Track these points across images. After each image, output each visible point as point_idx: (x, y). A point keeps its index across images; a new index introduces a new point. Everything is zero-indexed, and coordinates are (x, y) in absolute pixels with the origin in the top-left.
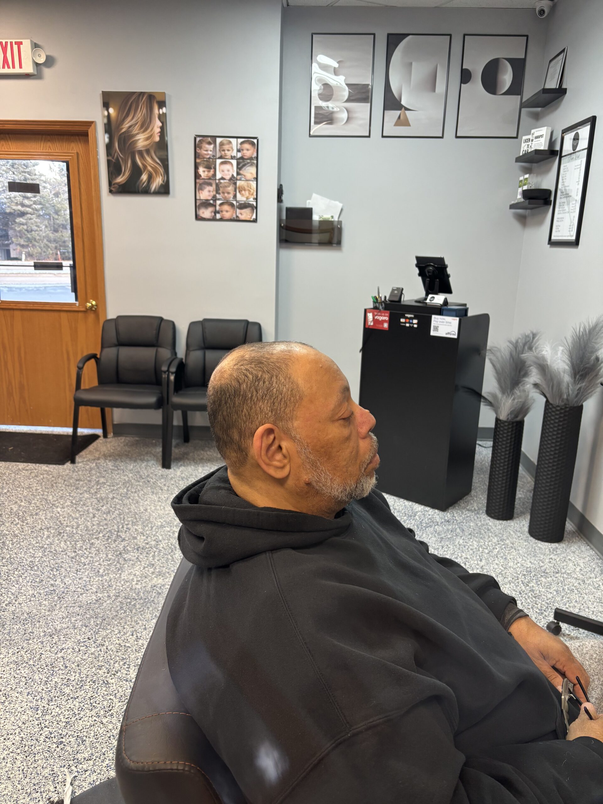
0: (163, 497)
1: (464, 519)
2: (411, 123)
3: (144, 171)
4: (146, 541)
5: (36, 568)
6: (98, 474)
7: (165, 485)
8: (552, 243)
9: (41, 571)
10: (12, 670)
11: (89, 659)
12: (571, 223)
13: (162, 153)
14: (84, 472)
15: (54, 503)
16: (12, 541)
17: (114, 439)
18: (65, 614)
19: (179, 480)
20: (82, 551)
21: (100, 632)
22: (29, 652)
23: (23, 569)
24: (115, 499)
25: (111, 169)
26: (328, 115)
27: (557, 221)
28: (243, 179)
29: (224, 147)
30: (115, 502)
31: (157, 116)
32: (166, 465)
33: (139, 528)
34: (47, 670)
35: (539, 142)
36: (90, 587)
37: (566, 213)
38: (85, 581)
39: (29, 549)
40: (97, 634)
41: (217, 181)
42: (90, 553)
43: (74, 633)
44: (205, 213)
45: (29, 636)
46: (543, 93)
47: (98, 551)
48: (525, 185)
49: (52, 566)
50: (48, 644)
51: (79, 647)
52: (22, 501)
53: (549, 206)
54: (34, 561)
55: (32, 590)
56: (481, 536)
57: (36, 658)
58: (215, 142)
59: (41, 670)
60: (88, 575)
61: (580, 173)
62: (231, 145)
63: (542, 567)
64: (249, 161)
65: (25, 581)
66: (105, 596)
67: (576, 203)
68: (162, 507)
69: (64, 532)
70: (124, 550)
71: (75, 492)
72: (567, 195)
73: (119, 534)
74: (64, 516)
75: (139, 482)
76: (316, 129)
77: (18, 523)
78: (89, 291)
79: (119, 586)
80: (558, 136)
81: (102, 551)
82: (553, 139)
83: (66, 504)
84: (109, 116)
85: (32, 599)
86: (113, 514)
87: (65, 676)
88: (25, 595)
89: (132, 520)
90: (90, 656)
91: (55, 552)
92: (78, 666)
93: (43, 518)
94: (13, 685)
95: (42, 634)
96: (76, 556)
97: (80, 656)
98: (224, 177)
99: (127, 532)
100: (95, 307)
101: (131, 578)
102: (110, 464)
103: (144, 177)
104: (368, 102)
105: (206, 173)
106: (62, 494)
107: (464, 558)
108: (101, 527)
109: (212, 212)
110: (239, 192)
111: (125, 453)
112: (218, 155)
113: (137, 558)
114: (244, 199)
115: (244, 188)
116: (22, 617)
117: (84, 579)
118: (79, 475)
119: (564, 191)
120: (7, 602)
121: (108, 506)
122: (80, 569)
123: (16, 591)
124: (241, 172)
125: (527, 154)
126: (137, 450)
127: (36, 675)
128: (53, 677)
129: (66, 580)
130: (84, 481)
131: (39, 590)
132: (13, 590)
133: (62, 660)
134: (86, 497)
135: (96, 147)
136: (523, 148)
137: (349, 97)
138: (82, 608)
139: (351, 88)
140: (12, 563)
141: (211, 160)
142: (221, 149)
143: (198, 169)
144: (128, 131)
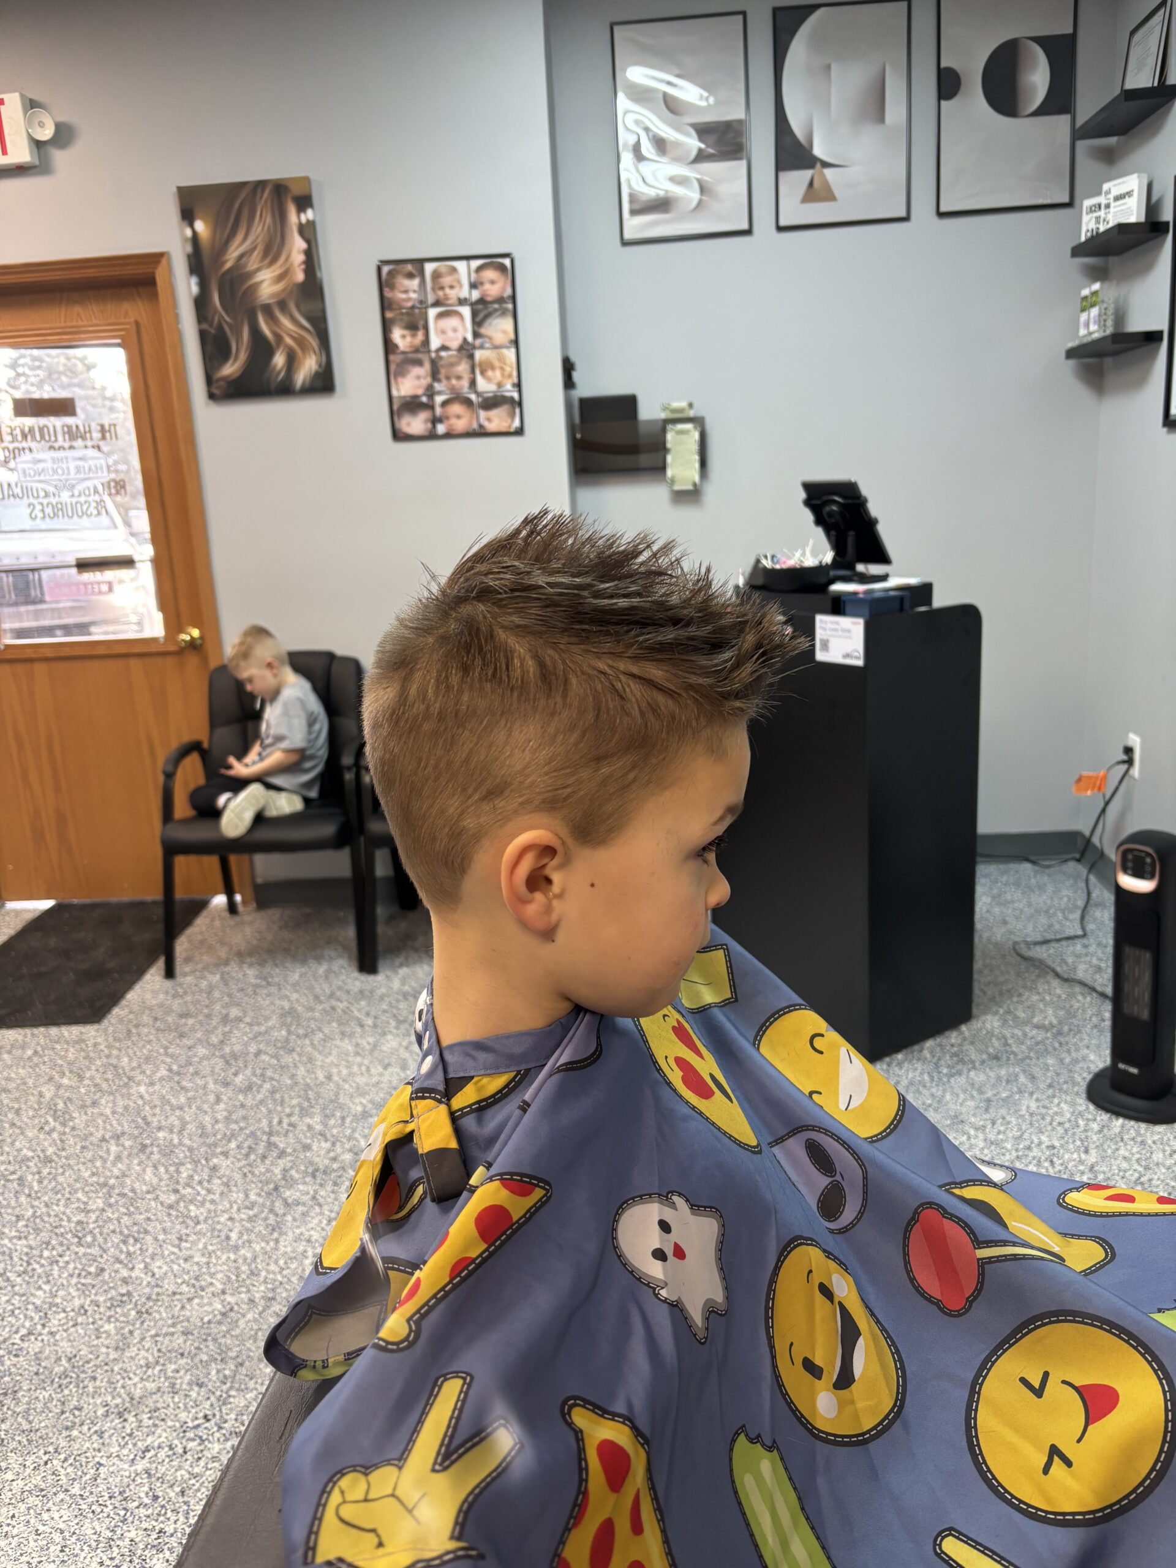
1: (1030, 1049)
2: (837, 192)
3: (278, 348)
4: (332, 1154)
5: (89, 1239)
6: (226, 999)
7: (368, 1014)
8: (1172, 423)
9: (100, 1246)
10: (32, 1511)
11: (208, 1472)
13: (312, 306)
14: (197, 996)
15: (132, 1073)
16: (39, 1173)
17: (258, 916)
18: (152, 1354)
19: (398, 1001)
20: (193, 1188)
21: (232, 1400)
22: (71, 1461)
23: (61, 1244)
24: (262, 1056)
25: (209, 349)
28: (487, 345)
29: (441, 280)
30: (263, 1061)
31: (295, 229)
32: (367, 964)
33: (316, 1121)
34: (111, 1507)
35: (1124, 207)
36: (209, 1280)
38: (197, 1263)
39: (76, 1191)
40: (224, 1404)
41: (433, 355)
42: (209, 1191)
43: (172, 1405)
44: (413, 424)
45: (71, 1418)
46: (1123, 101)
47: (227, 1185)
48: (1093, 305)
49: (126, 1232)
50: (114, 1438)
51: (184, 1441)
52: (64, 1074)
53: (1156, 345)
54: (85, 1220)
55: (79, 1298)
57: (88, 1477)
58: (422, 273)
59: (99, 1510)
60: (205, 1247)
62: (456, 276)
64: (496, 306)
65: (65, 1275)
66: (243, 1302)
68: (363, 1068)
69: (152, 1144)
70: (284, 1178)
71: (177, 1045)
73: (274, 1139)
74: (152, 1104)
75: (313, 1010)
76: (635, 227)
77: (53, 1130)
78: (184, 609)
79: (274, 1273)
81: (236, 1185)
82: (1154, 199)
83: (159, 1075)
84: (195, 239)
85: (80, 1320)
86: (258, 1092)
87: (155, 1523)
88: (64, 1311)
89: (300, 1105)
90: (209, 1466)
91: (131, 1194)
92: (183, 1492)
93: (108, 1111)
95: (101, 1411)
96: (177, 1202)
97: (187, 1466)
98: (448, 344)
99: (291, 1135)
100: (201, 641)
101: (302, 1248)
102: (251, 972)
103: (279, 360)
104: (741, 158)
105: (409, 339)
106: (150, 1051)
107: (1048, 1147)
108: (234, 1126)
109: (426, 421)
110: (482, 373)
111: (283, 944)
112: (431, 299)
113: (314, 1198)
114: (493, 388)
115: (491, 364)
116: (56, 1369)
117: (196, 1259)
118: (186, 1002)
120: (23, 1331)
121: (248, 1072)
122: (187, 1235)
123: (44, 1302)
124: (483, 331)
125: (1096, 237)
126: (308, 938)
127: (87, 1525)
128: (125, 1528)
129: (157, 1265)
130: (196, 1016)
131: (96, 1294)
132: (39, 1298)
133: (146, 1481)
134: (200, 1054)
135: (175, 305)
136: (1087, 224)
137: (700, 151)
138: (190, 1337)
139: (703, 131)
140: (38, 1231)
141: (417, 311)
142: (437, 286)
143: (391, 332)
144: (237, 266)
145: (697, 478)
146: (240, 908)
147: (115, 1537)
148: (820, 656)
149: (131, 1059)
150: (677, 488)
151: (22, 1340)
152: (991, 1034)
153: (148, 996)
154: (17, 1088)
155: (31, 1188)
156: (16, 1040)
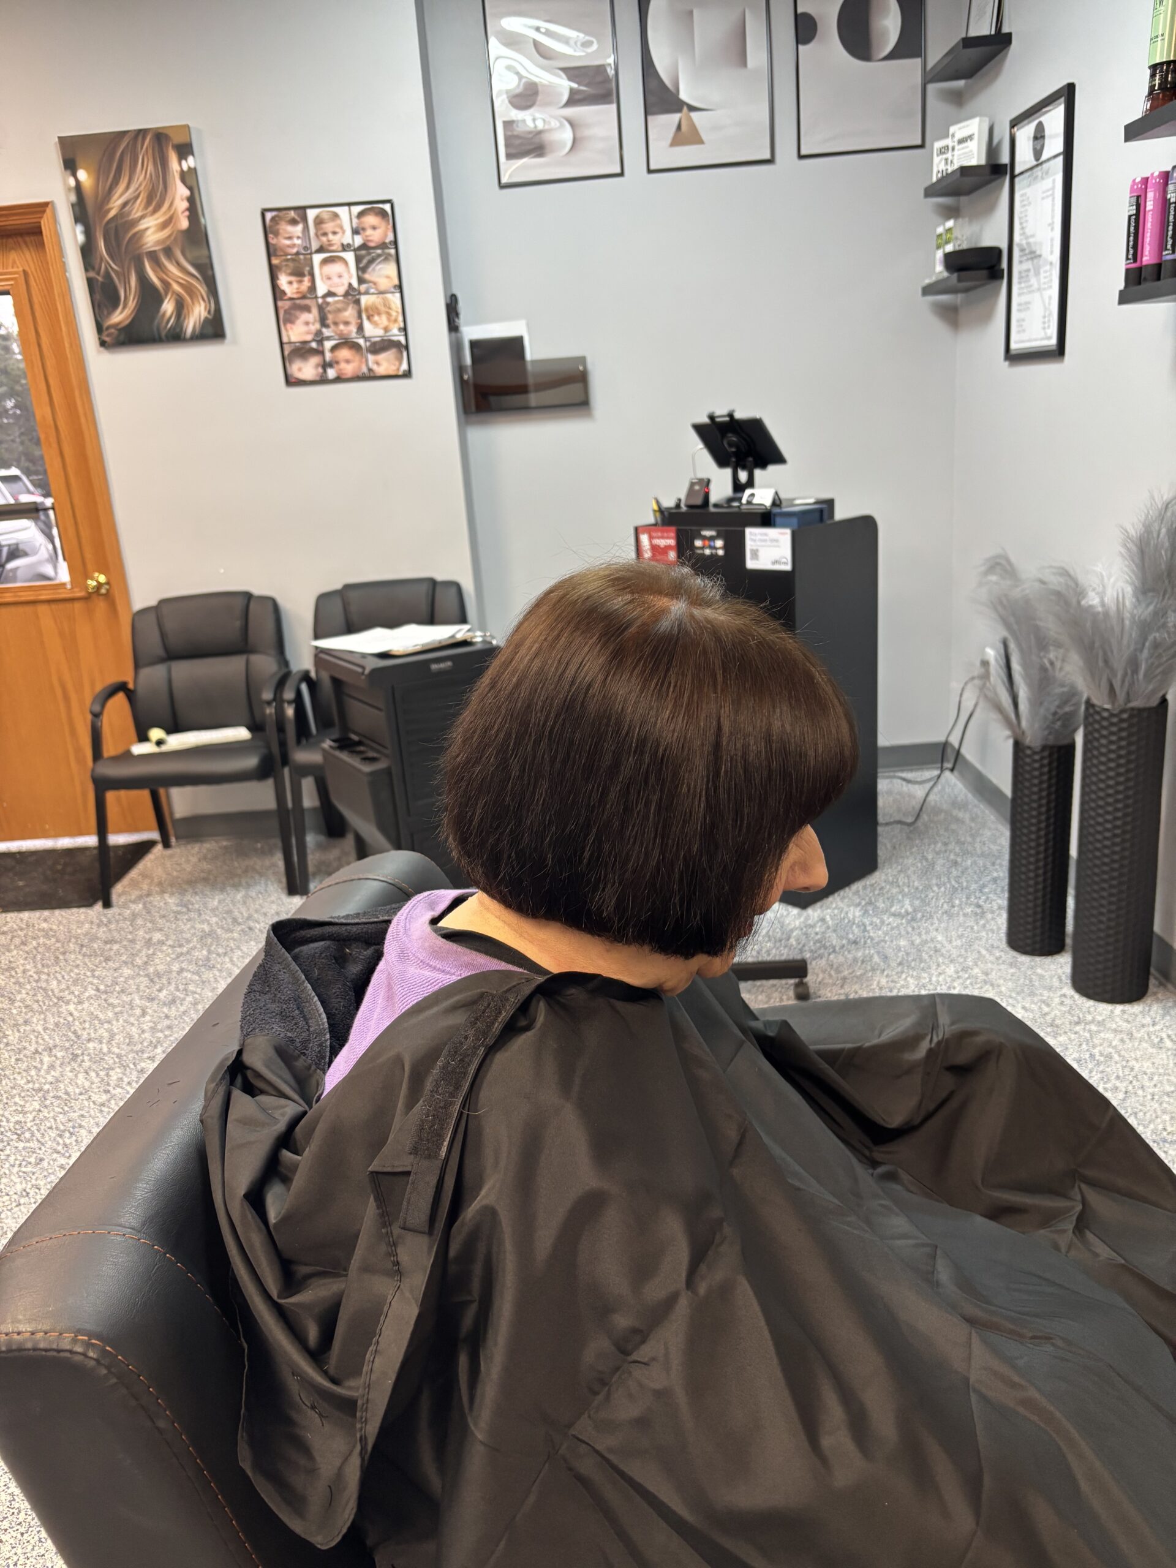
1: (886, 934)
2: (704, 137)
3: (166, 295)
5: (28, 1135)
6: (149, 925)
8: (1013, 357)
9: (38, 1141)
12: (1045, 312)
13: (198, 253)
14: (121, 924)
15: (61, 994)
17: (178, 849)
20: (122, 1088)
25: (97, 296)
26: (532, 138)
27: (1019, 310)
28: (372, 291)
29: (324, 226)
31: (177, 177)
32: (297, 888)
35: (966, 150)
37: (1033, 291)
39: (13, 1097)
41: (320, 300)
44: (304, 370)
46: (965, 47)
48: (947, 242)
49: (62, 1128)
53: (999, 281)
54: (23, 1120)
56: (922, 965)
58: (304, 219)
61: (1053, 205)
62: (338, 222)
63: (1046, 1014)
64: (379, 251)
67: (1051, 270)
69: (83, 1054)
71: (104, 968)
72: (1033, 256)
74: (82, 1020)
76: (512, 170)
78: (89, 555)
80: (1003, 133)
82: (995, 142)
83: (87, 994)
84: (78, 187)
91: (66, 1097)
93: (40, 1028)
96: (109, 1101)
98: (333, 290)
100: (107, 587)
102: (172, 901)
103: (168, 307)
104: (610, 102)
105: (295, 285)
106: (77, 974)
109: (317, 366)
110: (369, 318)
112: (315, 246)
114: (381, 332)
115: (377, 308)
118: (110, 930)
119: (1025, 246)
121: (172, 988)
124: (367, 276)
125: (945, 178)
130: (121, 942)
131: (36, 1179)
134: (126, 975)
135: (62, 254)
136: (938, 165)
139: (572, 73)
141: (302, 257)
142: (320, 232)
143: (278, 279)
144: (121, 214)
148: (751, 564)
149: (59, 982)
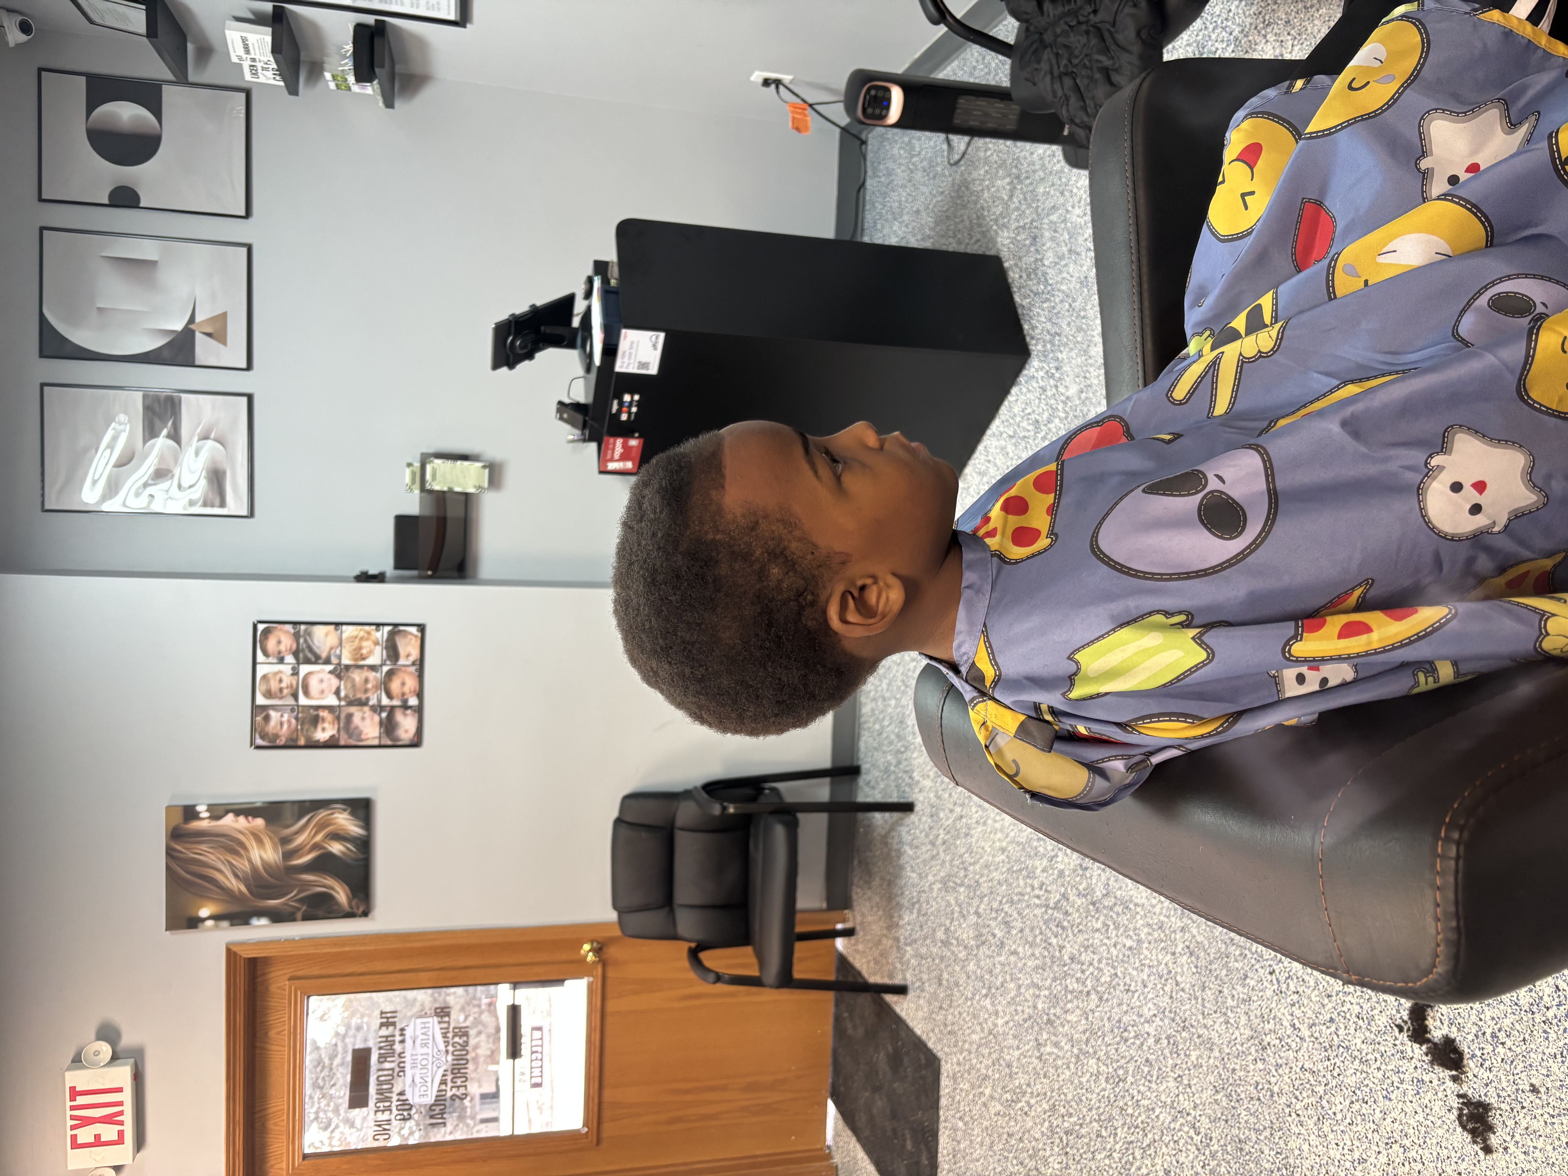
0: (977, 815)
2: (219, 312)
3: (325, 848)
5: (1121, 1072)
6: (928, 941)
7: (951, 811)
8: (463, 18)
9: (1128, 1062)
10: (1334, 1129)
13: (288, 814)
14: (924, 969)
15: (986, 1031)
16: (1063, 1116)
17: (857, 908)
18: (1218, 1018)
20: (1086, 979)
22: (1297, 1093)
23: (1123, 1097)
24: (981, 910)
25: (320, 913)
26: (209, 478)
27: (418, 7)
28: (338, 652)
29: (273, 690)
30: (985, 910)
31: (214, 823)
32: (907, 808)
33: (1040, 864)
34: (1336, 1059)
35: (256, 46)
36: (1163, 966)
38: (1149, 976)
39: (1081, 1083)
40: (1262, 957)
41: (343, 703)
42: (1091, 964)
43: (1259, 1003)
44: (407, 727)
45: (1264, 1092)
46: (156, 36)
47: (1087, 948)
48: (345, 80)
49: (1118, 1039)
50: (1282, 1055)
51: (1289, 993)
52: (981, 1093)
53: (387, 25)
54: (1105, 1075)
55: (1168, 1082)
57: (1311, 1079)
58: (264, 708)
59: (1337, 1070)
60: (1137, 969)
62: (270, 676)
64: (302, 640)
65: (1148, 1093)
66: (1183, 937)
69: (1048, 1014)
70: (1085, 896)
71: (965, 988)
73: (1052, 904)
74: (1014, 1013)
75: (944, 862)
76: (236, 503)
77: (1028, 1103)
78: (563, 956)
79: (1162, 908)
81: (1088, 940)
82: (251, 16)
83: (989, 1007)
84: (215, 917)
85: (1186, 1082)
86: (1011, 916)
87: (1351, 1022)
88: (1178, 1095)
89: (1024, 879)
91: (1088, 1034)
92: (1329, 996)
93: (1017, 1053)
94: (1367, 1127)
95: (1260, 1065)
96: (1098, 992)
97: (1308, 991)
98: (334, 689)
99: (1049, 888)
100: (595, 944)
102: (907, 917)
103: (336, 848)
104: (180, 398)
105: (326, 725)
106: (968, 1014)
108: (1038, 940)
109: (405, 715)
110: (364, 659)
111: (884, 887)
112: (291, 701)
114: (378, 649)
115: (355, 650)
116: (1224, 1104)
117: (1145, 977)
118: (929, 980)
120: (1192, 1133)
121: (993, 924)
122: (1125, 984)
123: (1169, 1114)
124: (324, 655)
125: (281, 72)
126: (880, 863)
127: (1349, 1081)
128: (1353, 1048)
129: (1147, 1013)
130: (941, 971)
131: (1167, 1067)
132: (1166, 1118)
133: (1317, 1028)
134: (974, 968)
135: (277, 942)
136: (268, 79)
137: (169, 436)
138: (1207, 984)
139: (151, 432)
140: (1110, 1119)
141: (300, 715)
142: (279, 694)
143: (318, 741)
144: (245, 880)
145: (479, 465)
146: (848, 925)
147: (1360, 1057)
148: (653, 370)
149: (973, 1032)
150: (486, 485)
151: (1199, 1133)
152: (1014, 241)
153: (920, 1014)
154: (990, 1136)
155: (1075, 1124)
156: (949, 1136)
